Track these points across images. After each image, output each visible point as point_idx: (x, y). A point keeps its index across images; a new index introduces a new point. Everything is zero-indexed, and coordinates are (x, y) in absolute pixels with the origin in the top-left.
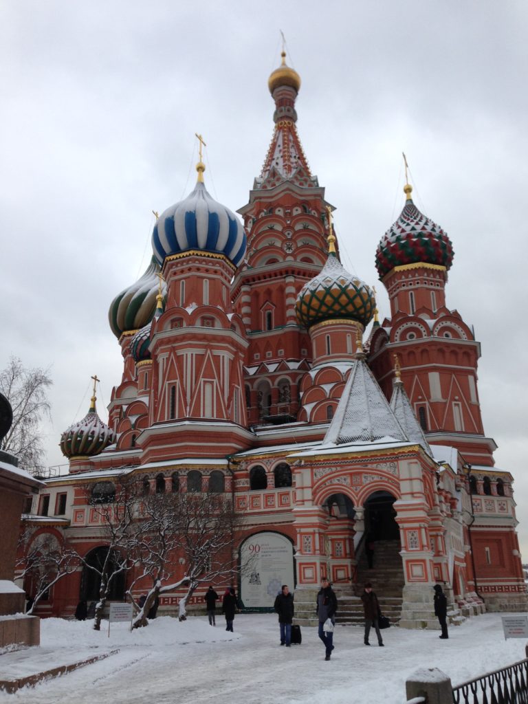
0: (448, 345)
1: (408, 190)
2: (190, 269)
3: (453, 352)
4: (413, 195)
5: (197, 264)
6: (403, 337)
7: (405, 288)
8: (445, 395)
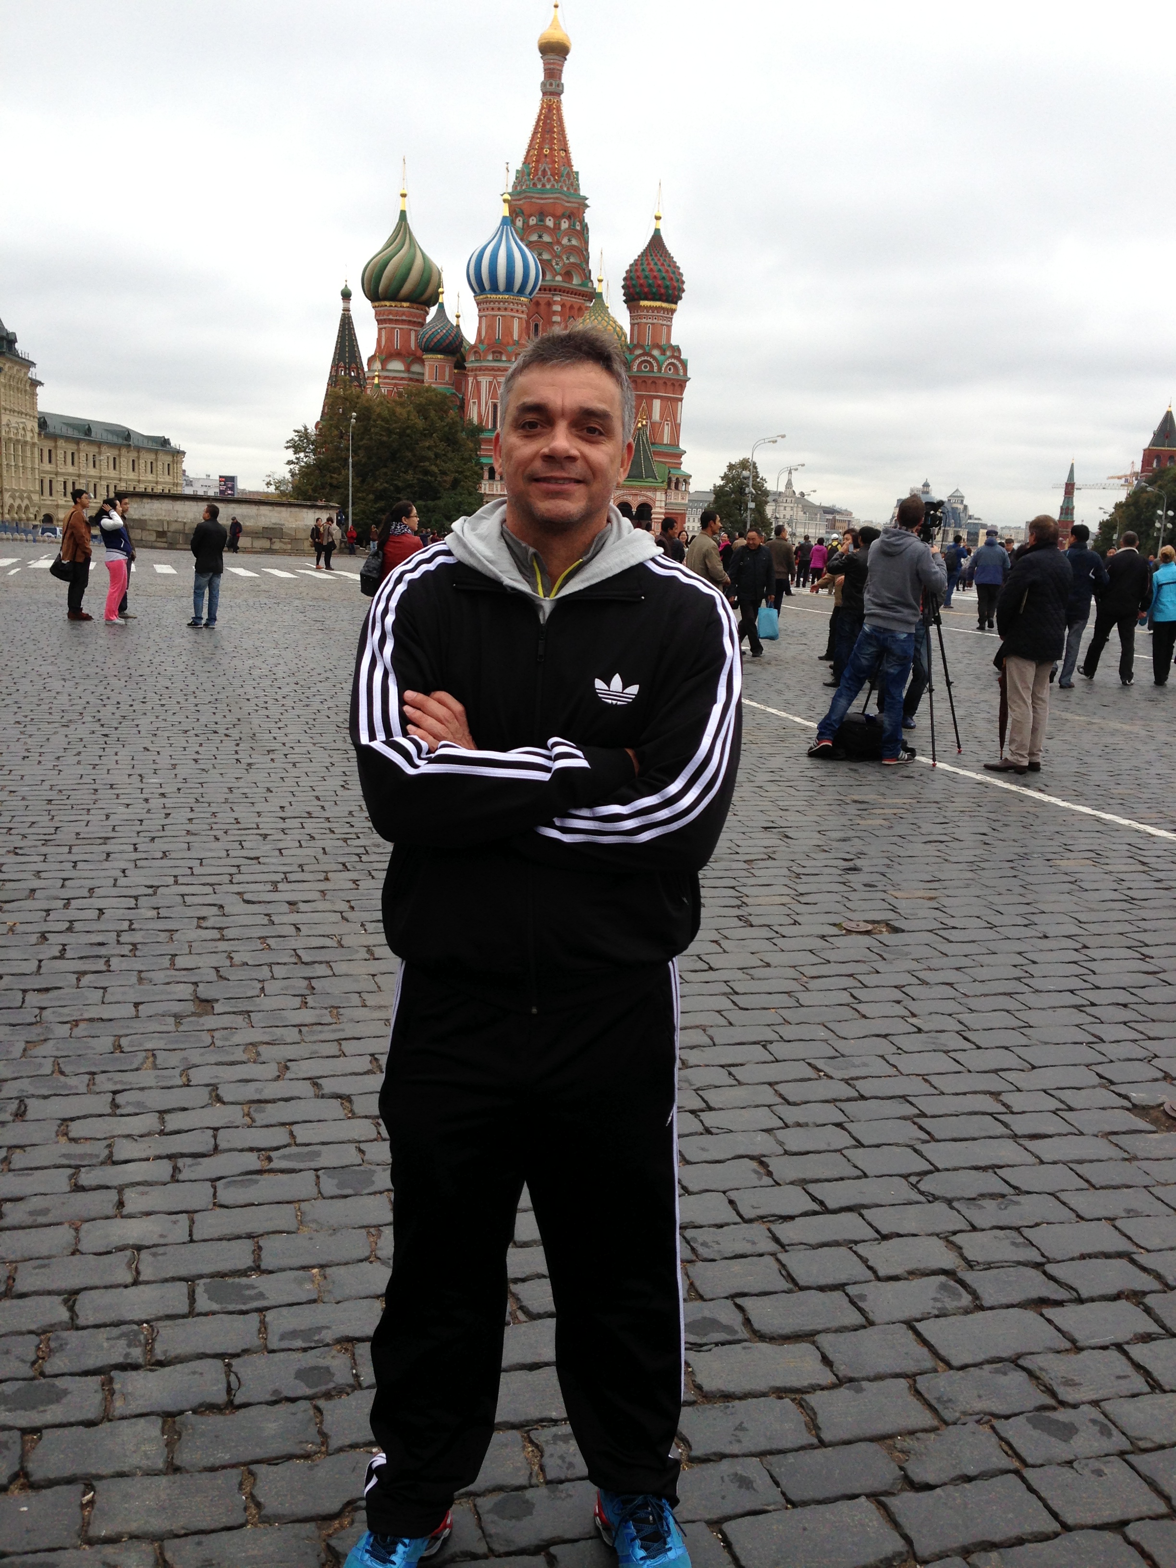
0: (669, 379)
1: (658, 218)
2: (506, 309)
3: (673, 385)
4: (661, 225)
5: (511, 306)
6: (639, 370)
7: (644, 321)
8: (662, 417)
